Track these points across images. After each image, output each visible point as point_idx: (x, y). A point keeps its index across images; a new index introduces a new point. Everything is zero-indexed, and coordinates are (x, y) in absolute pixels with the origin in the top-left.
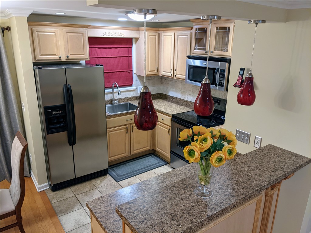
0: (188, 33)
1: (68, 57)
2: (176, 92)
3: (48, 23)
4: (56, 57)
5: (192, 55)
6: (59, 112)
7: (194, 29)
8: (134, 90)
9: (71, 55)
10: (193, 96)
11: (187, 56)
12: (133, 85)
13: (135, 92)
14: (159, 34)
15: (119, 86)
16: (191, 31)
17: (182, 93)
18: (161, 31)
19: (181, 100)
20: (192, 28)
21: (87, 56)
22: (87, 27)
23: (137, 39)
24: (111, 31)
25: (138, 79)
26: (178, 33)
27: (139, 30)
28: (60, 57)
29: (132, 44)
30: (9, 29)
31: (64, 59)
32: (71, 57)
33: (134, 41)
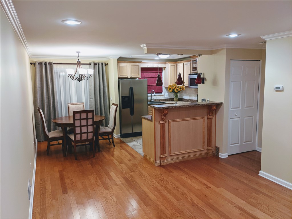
0: (189, 63)
1: (131, 76)
2: (187, 96)
3: (124, 61)
4: (126, 76)
5: (192, 73)
6: (127, 99)
7: (192, 61)
8: (163, 95)
9: (133, 75)
10: (195, 96)
11: (189, 74)
12: (163, 93)
13: (163, 96)
14: (176, 65)
15: (155, 93)
16: (191, 62)
17: (190, 96)
18: (177, 63)
19: (189, 100)
20: (191, 60)
21: (140, 76)
22: (140, 62)
23: (165, 68)
24: (151, 64)
25: (165, 89)
26: (185, 63)
27: (166, 63)
28: (128, 76)
29: (162, 71)
30: (107, 64)
31: (129, 77)
32: (132, 76)
33: (163, 69)
